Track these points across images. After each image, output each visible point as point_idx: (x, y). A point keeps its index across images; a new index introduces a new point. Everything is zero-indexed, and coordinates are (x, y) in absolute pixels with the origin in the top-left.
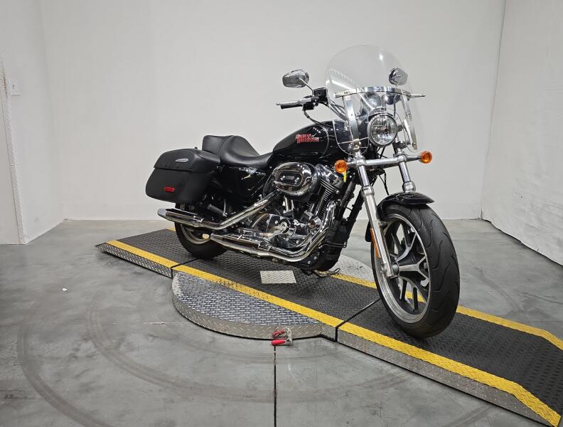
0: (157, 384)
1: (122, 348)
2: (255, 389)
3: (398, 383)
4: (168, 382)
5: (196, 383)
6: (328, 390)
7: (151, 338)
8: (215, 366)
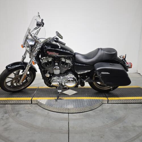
1: (18, 116)
8: (49, 122)
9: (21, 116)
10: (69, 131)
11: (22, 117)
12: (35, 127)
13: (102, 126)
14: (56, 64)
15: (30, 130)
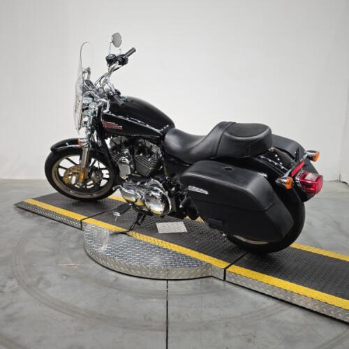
0: (70, 315)
1: (41, 285)
2: (150, 320)
3: (269, 316)
4: (79, 313)
5: (101, 314)
6: (211, 321)
7: (65, 277)
8: (118, 300)
9: (48, 284)
10: (167, 323)
11: (52, 288)
12: (83, 312)
13: (251, 313)
14: (127, 151)
15: (72, 321)
